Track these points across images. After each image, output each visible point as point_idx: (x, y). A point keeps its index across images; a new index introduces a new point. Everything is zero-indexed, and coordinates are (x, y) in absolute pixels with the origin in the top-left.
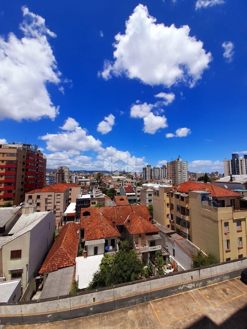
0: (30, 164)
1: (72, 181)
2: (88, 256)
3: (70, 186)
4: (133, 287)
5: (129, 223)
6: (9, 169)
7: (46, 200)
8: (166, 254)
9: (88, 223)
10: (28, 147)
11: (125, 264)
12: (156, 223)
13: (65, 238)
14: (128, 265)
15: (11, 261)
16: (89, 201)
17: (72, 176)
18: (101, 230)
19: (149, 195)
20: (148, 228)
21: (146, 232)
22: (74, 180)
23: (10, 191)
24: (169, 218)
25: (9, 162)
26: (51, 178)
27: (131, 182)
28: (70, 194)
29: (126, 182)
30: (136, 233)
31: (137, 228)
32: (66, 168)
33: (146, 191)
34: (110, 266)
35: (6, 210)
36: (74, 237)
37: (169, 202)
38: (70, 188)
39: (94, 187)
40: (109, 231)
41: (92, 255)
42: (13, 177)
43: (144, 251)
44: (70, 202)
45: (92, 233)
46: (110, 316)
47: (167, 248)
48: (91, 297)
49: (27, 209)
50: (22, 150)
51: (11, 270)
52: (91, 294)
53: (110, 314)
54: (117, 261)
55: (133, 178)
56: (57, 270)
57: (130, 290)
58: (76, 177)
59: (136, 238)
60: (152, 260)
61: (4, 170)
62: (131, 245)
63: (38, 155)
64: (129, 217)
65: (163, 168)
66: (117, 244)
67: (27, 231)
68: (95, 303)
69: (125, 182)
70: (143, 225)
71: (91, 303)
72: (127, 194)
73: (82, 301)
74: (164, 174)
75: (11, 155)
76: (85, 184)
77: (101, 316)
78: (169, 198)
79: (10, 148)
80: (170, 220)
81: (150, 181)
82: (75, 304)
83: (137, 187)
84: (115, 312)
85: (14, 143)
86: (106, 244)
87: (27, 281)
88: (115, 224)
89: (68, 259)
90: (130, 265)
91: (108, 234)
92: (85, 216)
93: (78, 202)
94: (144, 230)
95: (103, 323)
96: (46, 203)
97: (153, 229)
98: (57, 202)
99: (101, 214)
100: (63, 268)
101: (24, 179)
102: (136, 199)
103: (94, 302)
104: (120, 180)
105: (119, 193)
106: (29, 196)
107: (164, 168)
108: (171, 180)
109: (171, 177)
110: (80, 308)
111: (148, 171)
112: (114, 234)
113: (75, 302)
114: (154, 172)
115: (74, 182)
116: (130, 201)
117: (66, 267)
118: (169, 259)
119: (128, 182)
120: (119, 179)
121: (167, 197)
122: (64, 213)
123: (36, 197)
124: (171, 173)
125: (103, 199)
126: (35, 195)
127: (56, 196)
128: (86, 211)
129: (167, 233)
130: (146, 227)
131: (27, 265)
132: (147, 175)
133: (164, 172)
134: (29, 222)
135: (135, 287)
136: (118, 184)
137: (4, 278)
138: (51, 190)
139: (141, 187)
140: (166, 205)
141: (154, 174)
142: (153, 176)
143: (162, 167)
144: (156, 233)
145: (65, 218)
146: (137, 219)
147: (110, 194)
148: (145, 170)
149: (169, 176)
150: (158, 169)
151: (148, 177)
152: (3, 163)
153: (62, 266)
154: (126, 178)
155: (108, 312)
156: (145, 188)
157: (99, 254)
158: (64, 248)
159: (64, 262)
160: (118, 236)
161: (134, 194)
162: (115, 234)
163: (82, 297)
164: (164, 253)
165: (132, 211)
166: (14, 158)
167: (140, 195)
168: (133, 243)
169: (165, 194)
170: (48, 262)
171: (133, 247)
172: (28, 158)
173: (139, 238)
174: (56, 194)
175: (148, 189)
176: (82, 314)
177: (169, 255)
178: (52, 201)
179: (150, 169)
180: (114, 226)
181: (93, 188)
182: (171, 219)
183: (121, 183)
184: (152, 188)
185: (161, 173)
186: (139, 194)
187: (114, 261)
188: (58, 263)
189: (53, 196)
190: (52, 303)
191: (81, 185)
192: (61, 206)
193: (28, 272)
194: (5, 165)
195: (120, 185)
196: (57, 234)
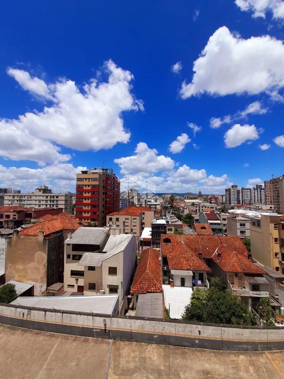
0: (108, 187)
1: (142, 204)
2: (174, 286)
3: (143, 210)
4: (246, 332)
5: (219, 258)
6: (94, 193)
7: (124, 222)
8: (276, 304)
9: (170, 250)
10: (106, 171)
11: (222, 304)
12: (256, 262)
13: (148, 263)
14: (226, 307)
15: (109, 276)
16: (165, 227)
17: (141, 199)
18: (187, 261)
19: (240, 224)
20: (248, 267)
21: (245, 272)
22: (144, 204)
23: (95, 213)
24: (278, 258)
25: (94, 186)
26: (123, 201)
27: (211, 207)
28: (143, 218)
29: (204, 207)
30: (231, 271)
31: (232, 265)
32: (136, 191)
33: (236, 219)
34: (204, 302)
35: (99, 229)
36: (156, 263)
37: (277, 237)
38: (143, 212)
39: (167, 212)
40: (196, 263)
41: (179, 286)
42: (97, 200)
43: (244, 295)
44: (143, 227)
45: (177, 262)
46: (218, 355)
47: (277, 297)
48: (196, 329)
49: (114, 230)
50: (102, 174)
51: (109, 285)
52: (196, 326)
53: (218, 353)
54: (210, 298)
55: (212, 202)
56: (146, 294)
57: (241, 334)
58: (145, 200)
59: (231, 276)
60: (257, 308)
61: (90, 193)
62: (224, 284)
63: (114, 178)
64: (218, 250)
65: (257, 189)
66: (207, 280)
67: (121, 251)
68: (200, 337)
69: (202, 207)
70: (240, 263)
71: (196, 335)
72: (209, 221)
73: (187, 330)
74: (259, 196)
75: (95, 179)
76: (156, 208)
77: (208, 352)
78: (277, 231)
79: (93, 173)
80: (279, 261)
81: (237, 207)
82: (180, 331)
83: (221, 214)
84: (223, 352)
85: (95, 169)
86: (194, 277)
87: (122, 298)
88: (201, 256)
89: (155, 285)
90: (228, 306)
91: (195, 266)
92: (166, 243)
93: (153, 227)
94: (242, 268)
95: (212, 360)
96: (124, 226)
97: (255, 269)
98: (133, 225)
99: (183, 242)
100: (151, 292)
101: (104, 202)
102: (223, 229)
103: (200, 335)
104: (196, 204)
105: (197, 220)
106: (110, 218)
107: (259, 189)
108: (273, 206)
109: (271, 202)
110: (186, 336)
111: (234, 193)
112: (202, 268)
113: (180, 330)
114: (242, 194)
115: (144, 206)
116: (213, 230)
117: (154, 292)
118: (280, 311)
119: (207, 207)
120: (193, 203)
121: (274, 229)
122: (141, 237)
123: (115, 220)
124: (271, 197)
125: (181, 226)
126: (114, 218)
127: (132, 219)
128: (166, 238)
129: (277, 278)
130: (244, 265)
131: (121, 283)
132: (231, 198)
133: (258, 194)
134: (117, 243)
135: (247, 332)
136: (194, 209)
137: (104, 291)
138: (128, 214)
139: (227, 214)
140: (274, 240)
141: (242, 197)
142: (241, 200)
143: (255, 188)
144: (261, 275)
145: (141, 242)
146: (230, 253)
147: (186, 220)
148: (228, 192)
149: (267, 200)
150: (249, 191)
151: (233, 201)
152: (89, 187)
153: (150, 291)
154: (203, 201)
155: (215, 350)
156: (233, 215)
157: (186, 287)
158: (150, 273)
159: (151, 286)
160: (207, 270)
161: (219, 222)
162: (204, 268)
163: (187, 326)
164: (273, 302)
165: (221, 243)
166: (96, 183)
167: (226, 224)
168: (227, 282)
169: (272, 226)
170: (137, 284)
171: (227, 286)
172: (106, 182)
173: (235, 278)
174: (133, 217)
175: (238, 216)
176: (187, 344)
177: (280, 307)
178: (129, 224)
179: (236, 191)
180: (200, 259)
181: (165, 212)
182: (281, 260)
183: (198, 208)
184: (244, 215)
185: (254, 196)
186: (225, 222)
187: (208, 297)
188: (146, 286)
189: (130, 219)
190: (158, 324)
191: (152, 209)
192: (137, 229)
193: (122, 289)
194: (90, 189)
195: (196, 210)
196: (139, 258)
